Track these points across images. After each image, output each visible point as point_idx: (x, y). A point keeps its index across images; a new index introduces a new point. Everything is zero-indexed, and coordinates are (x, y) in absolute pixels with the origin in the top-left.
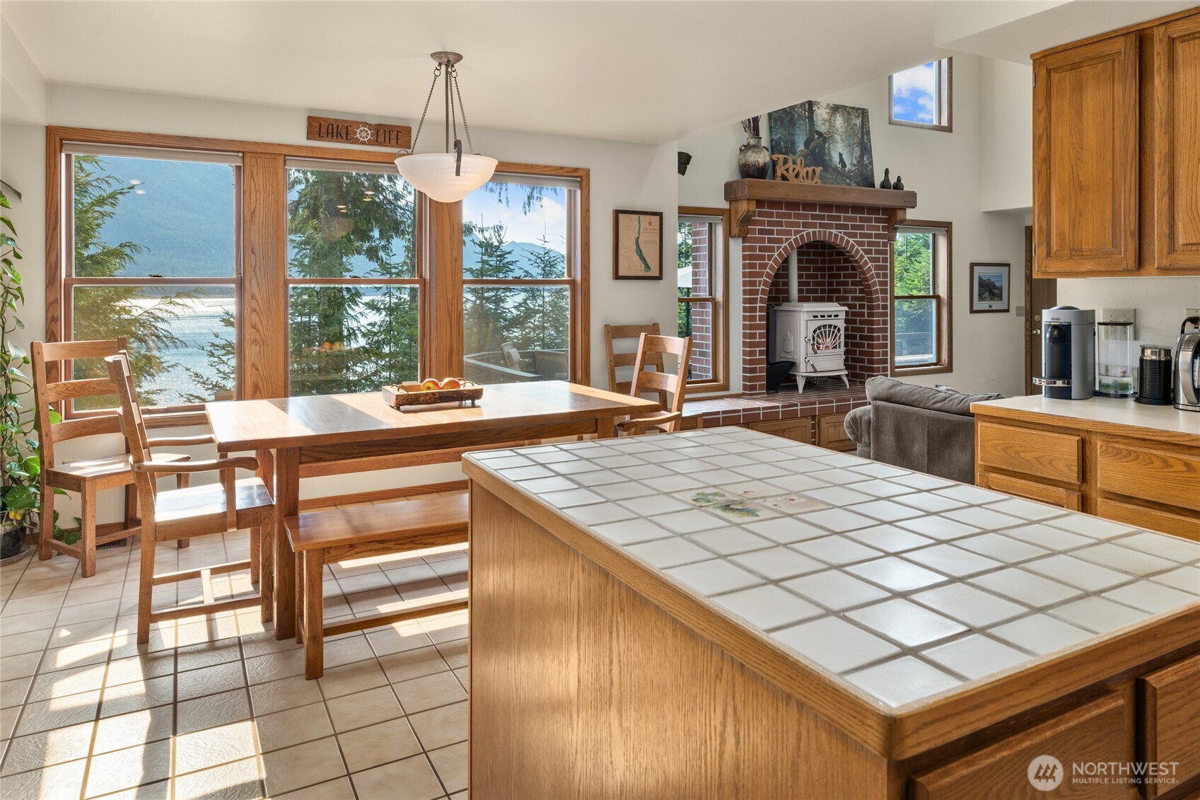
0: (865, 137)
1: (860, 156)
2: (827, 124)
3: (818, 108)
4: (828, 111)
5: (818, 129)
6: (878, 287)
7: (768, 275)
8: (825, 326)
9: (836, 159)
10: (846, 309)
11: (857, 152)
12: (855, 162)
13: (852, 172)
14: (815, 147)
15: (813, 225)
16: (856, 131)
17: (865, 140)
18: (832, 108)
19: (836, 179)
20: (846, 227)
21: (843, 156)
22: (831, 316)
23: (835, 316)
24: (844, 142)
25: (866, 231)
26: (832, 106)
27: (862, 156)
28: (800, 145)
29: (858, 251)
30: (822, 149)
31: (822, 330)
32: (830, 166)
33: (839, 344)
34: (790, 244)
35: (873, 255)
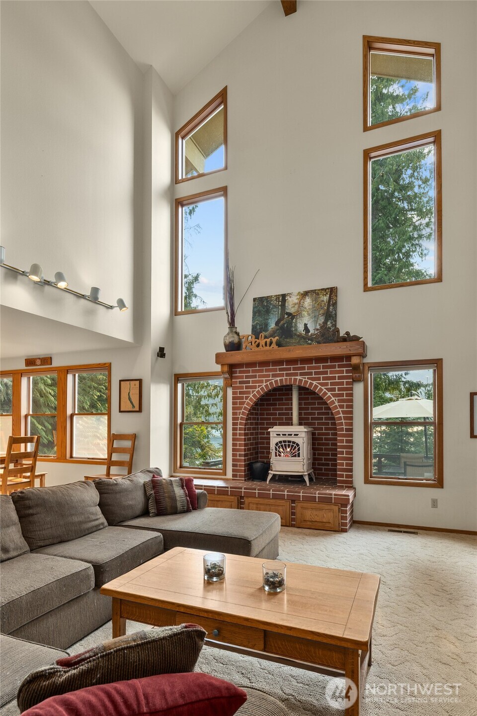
0: (331, 308)
1: (323, 323)
2: (297, 306)
3: (290, 297)
4: (298, 297)
5: (288, 311)
6: (341, 415)
7: (245, 408)
9: (301, 328)
11: (321, 320)
12: (318, 327)
13: (314, 335)
14: (284, 324)
15: (282, 375)
16: (323, 305)
17: (331, 310)
18: (302, 294)
19: (299, 342)
20: (311, 374)
21: (307, 326)
22: (291, 435)
23: (295, 435)
24: (309, 315)
25: (329, 375)
26: (302, 292)
27: (325, 323)
28: (272, 325)
29: (321, 390)
30: (290, 323)
31: (283, 444)
32: (296, 334)
33: (299, 454)
34: (262, 389)
35: (337, 392)
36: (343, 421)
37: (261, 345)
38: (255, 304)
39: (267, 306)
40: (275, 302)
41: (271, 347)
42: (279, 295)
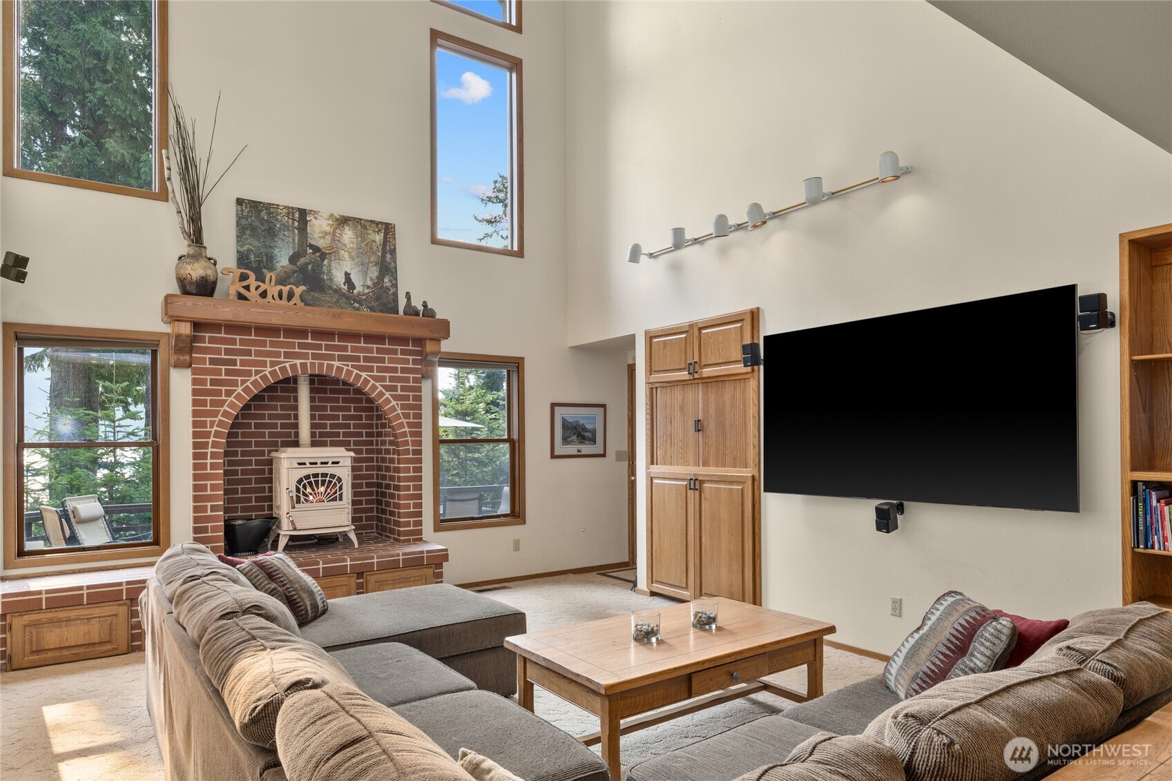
0: (388, 256)
1: (377, 278)
2: (329, 238)
3: (316, 218)
4: (331, 223)
5: (313, 243)
6: (407, 429)
7: (226, 414)
8: (316, 475)
9: (339, 279)
10: (352, 454)
11: (374, 272)
12: (370, 283)
13: (364, 295)
14: (307, 264)
15: (305, 356)
16: (375, 248)
17: (388, 259)
18: (337, 220)
19: (337, 301)
20: (357, 359)
21: (352, 277)
22: (327, 463)
23: (333, 463)
24: (353, 260)
25: (387, 364)
26: (338, 217)
27: (380, 278)
28: (283, 260)
29: (374, 388)
30: (318, 266)
31: (312, 479)
32: (330, 287)
33: (341, 495)
34: (264, 378)
35: (399, 392)
36: (409, 439)
37: (270, 296)
38: (242, 210)
39: (267, 221)
40: (286, 218)
41: (292, 302)
42: (292, 208)
